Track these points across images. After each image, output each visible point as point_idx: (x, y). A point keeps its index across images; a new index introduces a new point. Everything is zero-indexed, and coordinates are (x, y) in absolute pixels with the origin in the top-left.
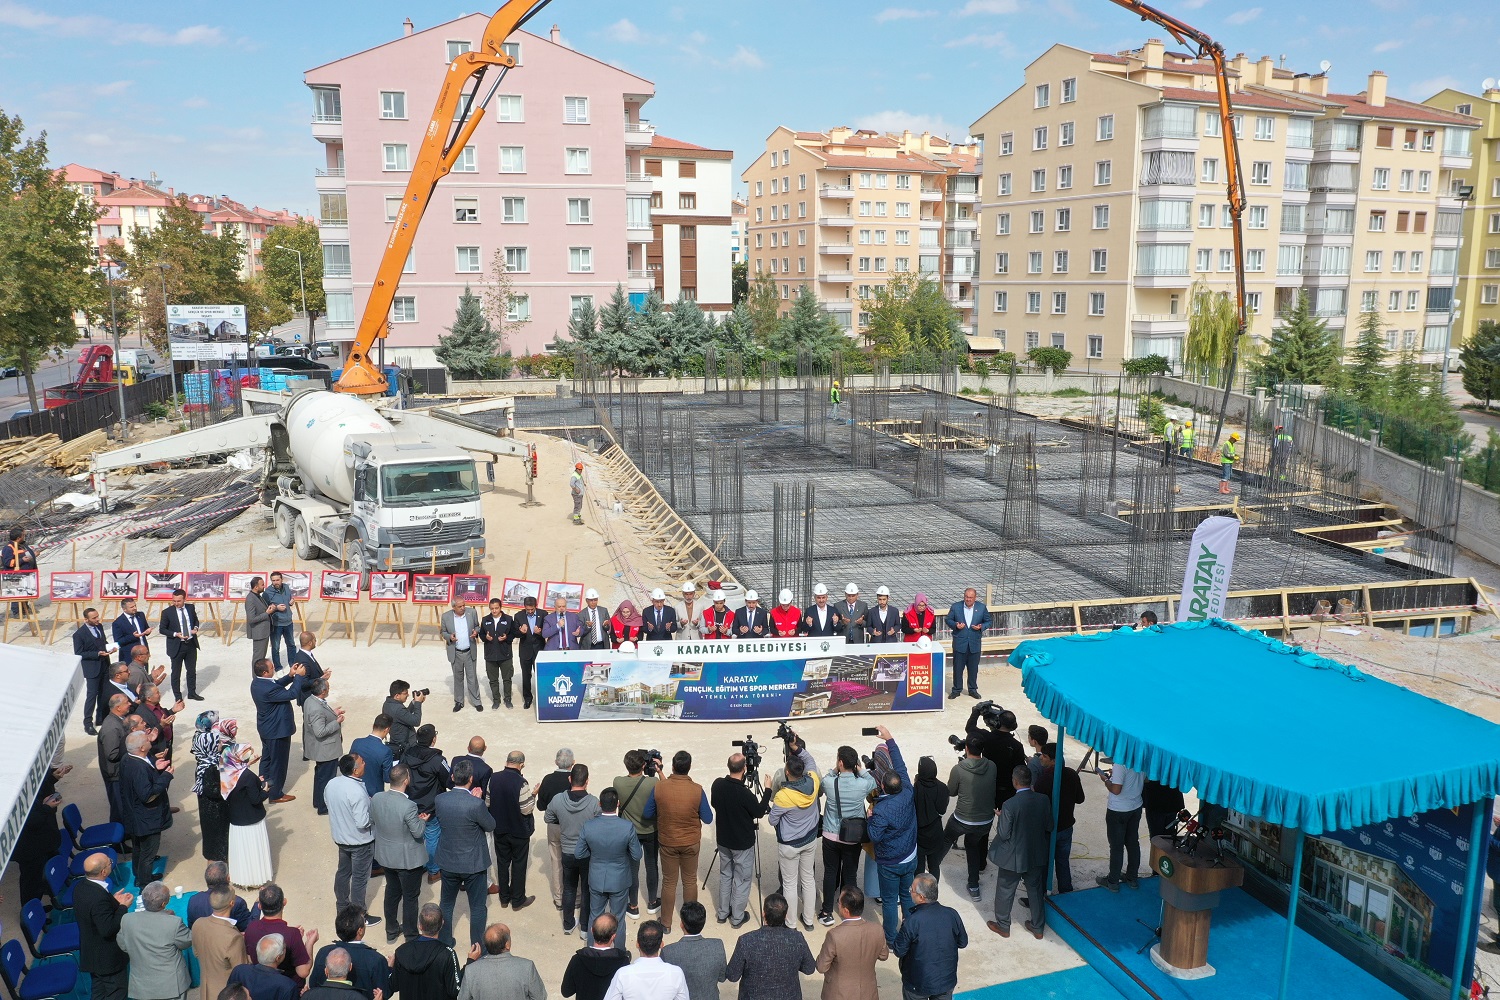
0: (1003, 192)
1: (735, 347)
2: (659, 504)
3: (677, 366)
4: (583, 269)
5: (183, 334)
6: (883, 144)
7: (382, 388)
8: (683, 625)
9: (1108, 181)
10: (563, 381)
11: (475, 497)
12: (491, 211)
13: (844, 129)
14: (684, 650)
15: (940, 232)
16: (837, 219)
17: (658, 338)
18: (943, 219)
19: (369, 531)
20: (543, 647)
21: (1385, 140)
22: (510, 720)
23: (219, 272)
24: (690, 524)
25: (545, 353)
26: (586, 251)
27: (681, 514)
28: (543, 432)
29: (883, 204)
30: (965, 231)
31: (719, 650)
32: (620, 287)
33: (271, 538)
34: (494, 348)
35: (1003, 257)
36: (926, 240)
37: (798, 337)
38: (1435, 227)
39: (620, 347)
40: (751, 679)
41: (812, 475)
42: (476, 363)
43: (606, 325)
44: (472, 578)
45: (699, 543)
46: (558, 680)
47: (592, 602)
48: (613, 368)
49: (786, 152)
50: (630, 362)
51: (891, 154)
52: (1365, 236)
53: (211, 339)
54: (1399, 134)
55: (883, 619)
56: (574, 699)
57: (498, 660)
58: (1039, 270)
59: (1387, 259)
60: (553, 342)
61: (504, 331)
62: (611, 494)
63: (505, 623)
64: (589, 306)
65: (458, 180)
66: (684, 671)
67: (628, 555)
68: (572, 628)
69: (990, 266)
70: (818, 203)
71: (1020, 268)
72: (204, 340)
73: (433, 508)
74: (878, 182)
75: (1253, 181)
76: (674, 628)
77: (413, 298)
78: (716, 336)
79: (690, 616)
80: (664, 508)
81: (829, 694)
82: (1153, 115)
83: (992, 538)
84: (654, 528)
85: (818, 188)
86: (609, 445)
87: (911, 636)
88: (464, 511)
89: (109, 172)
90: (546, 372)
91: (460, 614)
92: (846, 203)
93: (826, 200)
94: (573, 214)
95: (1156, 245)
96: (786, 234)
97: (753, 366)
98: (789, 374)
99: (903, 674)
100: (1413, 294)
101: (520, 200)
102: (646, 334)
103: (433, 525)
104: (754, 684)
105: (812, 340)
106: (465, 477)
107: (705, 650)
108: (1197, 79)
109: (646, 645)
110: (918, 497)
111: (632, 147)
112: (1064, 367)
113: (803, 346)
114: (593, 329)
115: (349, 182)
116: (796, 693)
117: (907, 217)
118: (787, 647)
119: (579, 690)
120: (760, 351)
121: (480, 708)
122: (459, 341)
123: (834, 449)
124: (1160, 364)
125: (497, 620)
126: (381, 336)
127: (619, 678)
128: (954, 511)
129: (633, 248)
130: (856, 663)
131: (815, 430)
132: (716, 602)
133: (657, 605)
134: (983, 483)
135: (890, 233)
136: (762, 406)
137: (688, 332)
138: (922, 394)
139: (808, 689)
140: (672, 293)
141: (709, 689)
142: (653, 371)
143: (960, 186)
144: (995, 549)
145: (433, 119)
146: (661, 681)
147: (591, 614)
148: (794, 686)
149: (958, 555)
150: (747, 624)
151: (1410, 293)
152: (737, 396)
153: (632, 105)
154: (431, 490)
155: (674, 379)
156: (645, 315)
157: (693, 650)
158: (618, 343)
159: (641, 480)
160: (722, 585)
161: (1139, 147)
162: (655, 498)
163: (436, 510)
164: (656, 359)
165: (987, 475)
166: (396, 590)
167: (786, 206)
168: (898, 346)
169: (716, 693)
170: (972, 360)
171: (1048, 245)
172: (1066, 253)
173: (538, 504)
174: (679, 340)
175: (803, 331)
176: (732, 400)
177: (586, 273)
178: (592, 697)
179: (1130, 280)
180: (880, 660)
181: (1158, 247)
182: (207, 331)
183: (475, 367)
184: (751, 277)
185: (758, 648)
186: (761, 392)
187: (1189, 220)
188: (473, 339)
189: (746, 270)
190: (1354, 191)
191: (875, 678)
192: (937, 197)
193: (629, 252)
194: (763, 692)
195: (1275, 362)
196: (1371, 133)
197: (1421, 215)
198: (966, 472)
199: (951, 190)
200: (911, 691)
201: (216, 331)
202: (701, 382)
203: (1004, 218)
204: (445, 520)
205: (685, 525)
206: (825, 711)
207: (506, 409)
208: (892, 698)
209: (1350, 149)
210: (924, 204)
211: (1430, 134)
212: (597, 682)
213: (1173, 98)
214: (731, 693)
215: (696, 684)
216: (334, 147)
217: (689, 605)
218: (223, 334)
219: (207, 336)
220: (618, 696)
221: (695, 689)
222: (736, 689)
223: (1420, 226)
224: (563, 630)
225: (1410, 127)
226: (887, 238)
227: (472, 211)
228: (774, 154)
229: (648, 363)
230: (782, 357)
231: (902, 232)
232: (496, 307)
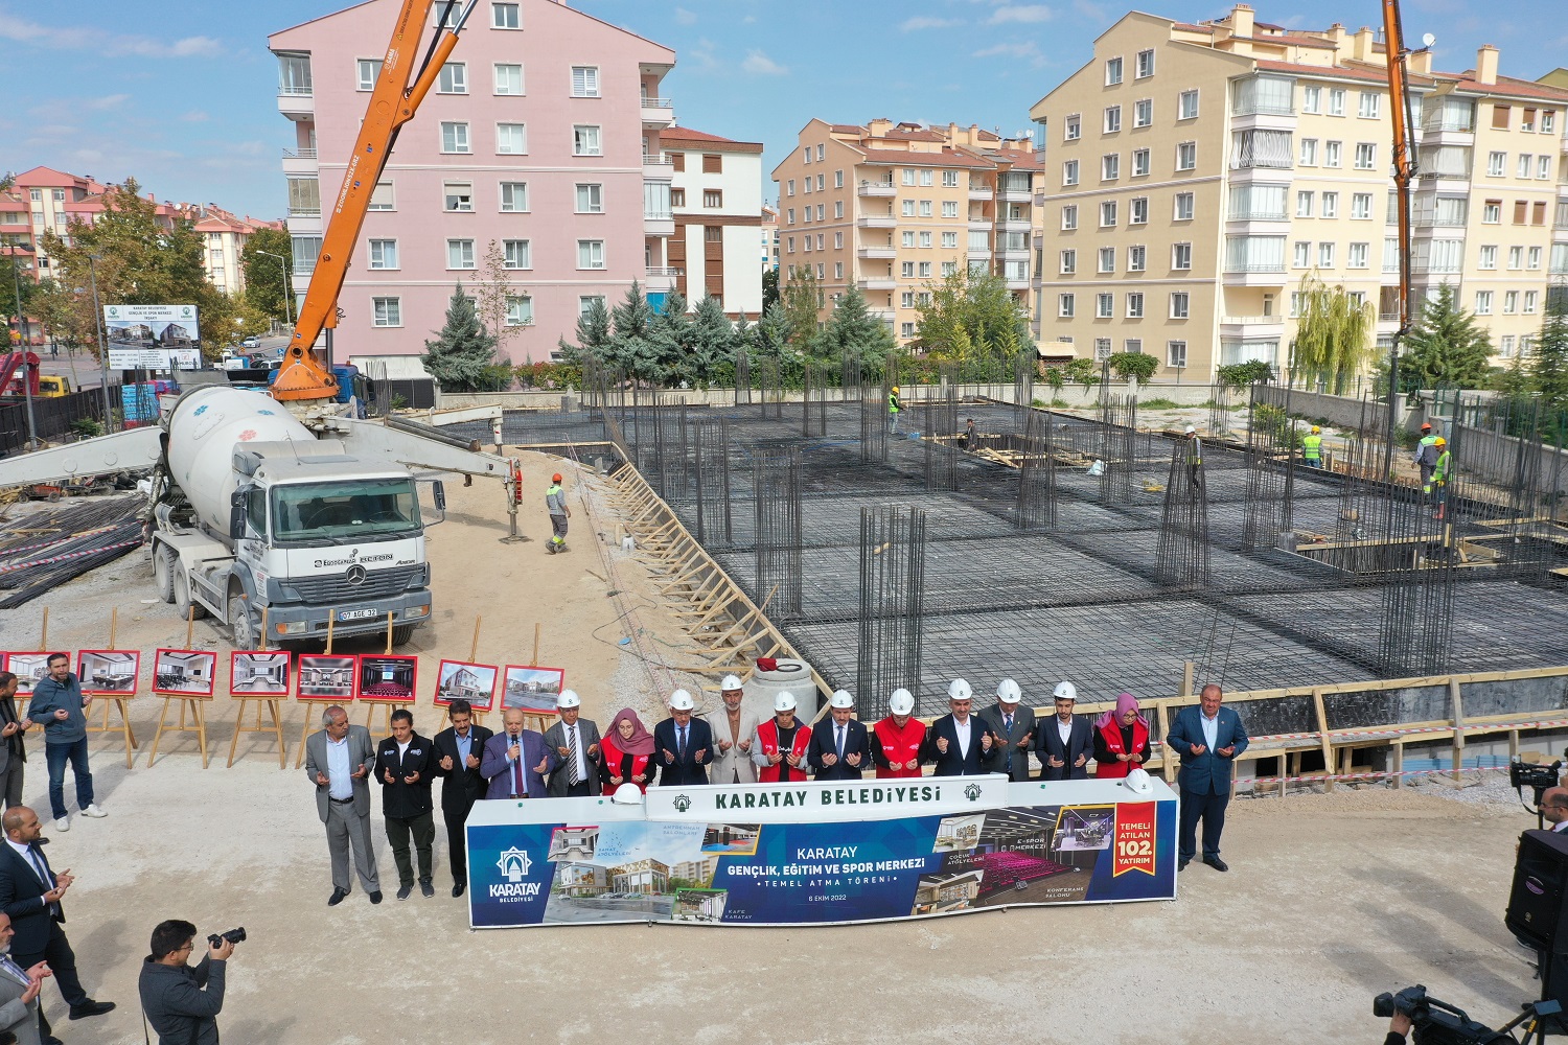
0: (1069, 181)
1: (770, 354)
2: (683, 539)
3: (702, 376)
4: (594, 265)
5: (123, 339)
6: (927, 137)
7: (332, 391)
8: (723, 750)
9: (1192, 165)
10: (570, 393)
11: (416, 531)
12: (486, 196)
13: (884, 121)
14: (728, 801)
15: (990, 234)
16: (877, 220)
17: (680, 342)
18: (993, 220)
19: (257, 583)
20: (483, 794)
21: (1501, 121)
22: (423, 923)
23: (174, 270)
24: (723, 565)
25: (549, 360)
26: (597, 244)
27: (713, 553)
28: (541, 449)
29: (928, 203)
30: (1019, 232)
31: (789, 800)
32: (635, 285)
33: (150, 589)
34: (490, 356)
35: (1069, 256)
36: (975, 244)
37: (843, 341)
38: (1555, 220)
39: (636, 354)
40: (845, 853)
41: (877, 499)
42: (468, 372)
43: (621, 328)
44: (388, 660)
45: (738, 593)
46: (505, 855)
47: (570, 714)
48: (628, 378)
49: (821, 146)
50: (648, 370)
51: (936, 148)
52: (1479, 229)
53: (156, 345)
54: (1516, 114)
55: (1065, 738)
56: (534, 889)
57: (407, 813)
58: (1112, 268)
59: (1503, 252)
60: (557, 349)
61: (501, 335)
62: (619, 525)
63: (417, 752)
64: (600, 306)
65: (448, 162)
66: (727, 838)
67: (640, 611)
68: (533, 761)
69: (1054, 266)
70: (856, 201)
71: (1089, 266)
72: (148, 346)
73: (349, 548)
74: (924, 178)
75: (1357, 165)
76: (710, 757)
77: (397, 299)
78: (748, 341)
79: (735, 735)
80: (689, 544)
81: (979, 874)
82: (1244, 87)
83: (1137, 585)
84: (675, 571)
85: (856, 185)
86: (620, 464)
87: (1111, 767)
88: (401, 552)
89: (82, 176)
90: (551, 383)
91: (338, 738)
92: (887, 202)
93: (865, 199)
94: (581, 202)
95: (1249, 236)
96: (821, 236)
97: (793, 375)
98: (833, 385)
99: (1107, 838)
100: (1530, 294)
101: (521, 186)
102: (666, 338)
103: (351, 572)
104: (849, 861)
105: (859, 345)
106: (403, 502)
107: (764, 801)
108: (1291, 50)
109: (662, 796)
110: (1022, 528)
111: (650, 125)
112: (1149, 374)
113: (849, 352)
114: (605, 333)
115: (321, 164)
116: (922, 875)
117: (954, 217)
118: (907, 795)
119: (543, 873)
120: (799, 358)
121: (376, 897)
122: (450, 347)
123: (898, 468)
124: (1262, 371)
125: (403, 748)
126: (328, 324)
127: (611, 852)
128: (1074, 546)
129: (652, 242)
130: (1027, 820)
131: (874, 446)
132: (780, 713)
133: (678, 718)
134: (1097, 509)
135: (936, 234)
136: (806, 420)
137: (715, 335)
138: (988, 406)
139: (943, 866)
140: (696, 294)
141: (772, 870)
142: (673, 381)
143: (1012, 184)
144: (1150, 599)
145: (391, 46)
146: (687, 856)
147: (567, 734)
148: (919, 863)
149: (1101, 609)
150: (833, 750)
151: (1527, 293)
152: (775, 408)
153: (650, 79)
154: (348, 522)
155: (699, 391)
156: (666, 317)
157: (742, 802)
158: (634, 349)
159: (659, 506)
160: (779, 662)
161: (1229, 125)
162: (677, 531)
163: (355, 552)
164: (679, 368)
165: (1101, 498)
166: (271, 679)
167: (821, 206)
168: (958, 351)
169: (783, 877)
170: (1043, 368)
171: (1121, 241)
172: (1142, 249)
173: (524, 539)
174: (705, 345)
175: (849, 334)
176: (768, 414)
177: (598, 271)
178: (566, 884)
179: (1219, 278)
180: (1068, 815)
181: (1251, 239)
182: (151, 335)
183: (468, 377)
184: (782, 285)
185: (856, 796)
186: (806, 404)
187: (1285, 208)
188: (465, 344)
189: (777, 277)
190: (1468, 177)
191: (1058, 845)
192: (987, 195)
193: (647, 248)
194: (866, 874)
195: (1413, 363)
196: (1486, 111)
197: (1540, 205)
198: (1072, 495)
199: (1002, 188)
200: (1120, 867)
201: (162, 336)
202: (731, 394)
203: (1071, 212)
204: (368, 566)
205: (718, 568)
206: (973, 903)
207: (491, 420)
208: (1087, 880)
209: (1463, 130)
210: (973, 203)
211: (1550, 113)
212: (575, 858)
213: (1269, 71)
214: (809, 877)
215: (750, 861)
216: (305, 124)
217: (733, 713)
218: (170, 339)
219: (151, 341)
220: (612, 881)
221: (747, 871)
222: (819, 870)
223: (1538, 219)
224: (517, 764)
225: (1528, 106)
226: (935, 240)
227: (465, 199)
228: (808, 149)
229: (669, 371)
230: (825, 364)
231: (949, 234)
232: (492, 308)
